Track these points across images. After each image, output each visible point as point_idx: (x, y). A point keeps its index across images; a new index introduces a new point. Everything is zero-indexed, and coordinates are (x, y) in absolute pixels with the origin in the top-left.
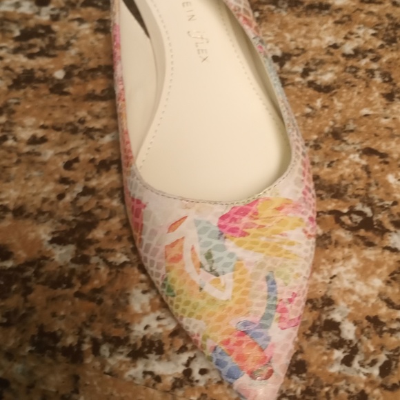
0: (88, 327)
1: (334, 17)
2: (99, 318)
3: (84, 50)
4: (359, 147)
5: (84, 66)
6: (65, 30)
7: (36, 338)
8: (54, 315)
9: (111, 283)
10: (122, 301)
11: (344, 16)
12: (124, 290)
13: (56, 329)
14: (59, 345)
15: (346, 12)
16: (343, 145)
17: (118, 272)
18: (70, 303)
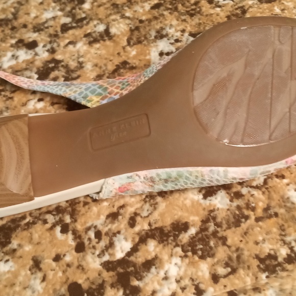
0: (285, 235)
2: (286, 225)
3: (95, 61)
5: (106, 72)
6: (67, 55)
7: (262, 266)
8: (257, 243)
9: (269, 198)
10: (289, 205)
12: (282, 197)
13: (268, 251)
14: (280, 259)
17: (267, 188)
18: (259, 229)
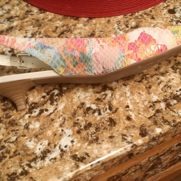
0: (22, 163)
1: (17, 29)
2: (23, 158)
7: (9, 179)
8: (8, 168)
9: (17, 147)
10: (25, 148)
11: (20, 27)
12: (23, 145)
13: (13, 171)
14: (18, 174)
17: (17, 142)
18: (10, 162)
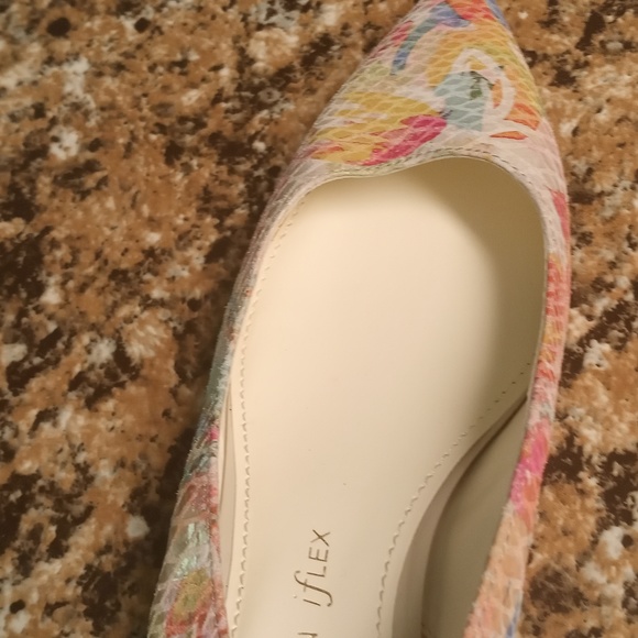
1: (354, 45)
4: (627, 183)
11: (363, 31)
15: (358, 24)
16: (607, 201)
